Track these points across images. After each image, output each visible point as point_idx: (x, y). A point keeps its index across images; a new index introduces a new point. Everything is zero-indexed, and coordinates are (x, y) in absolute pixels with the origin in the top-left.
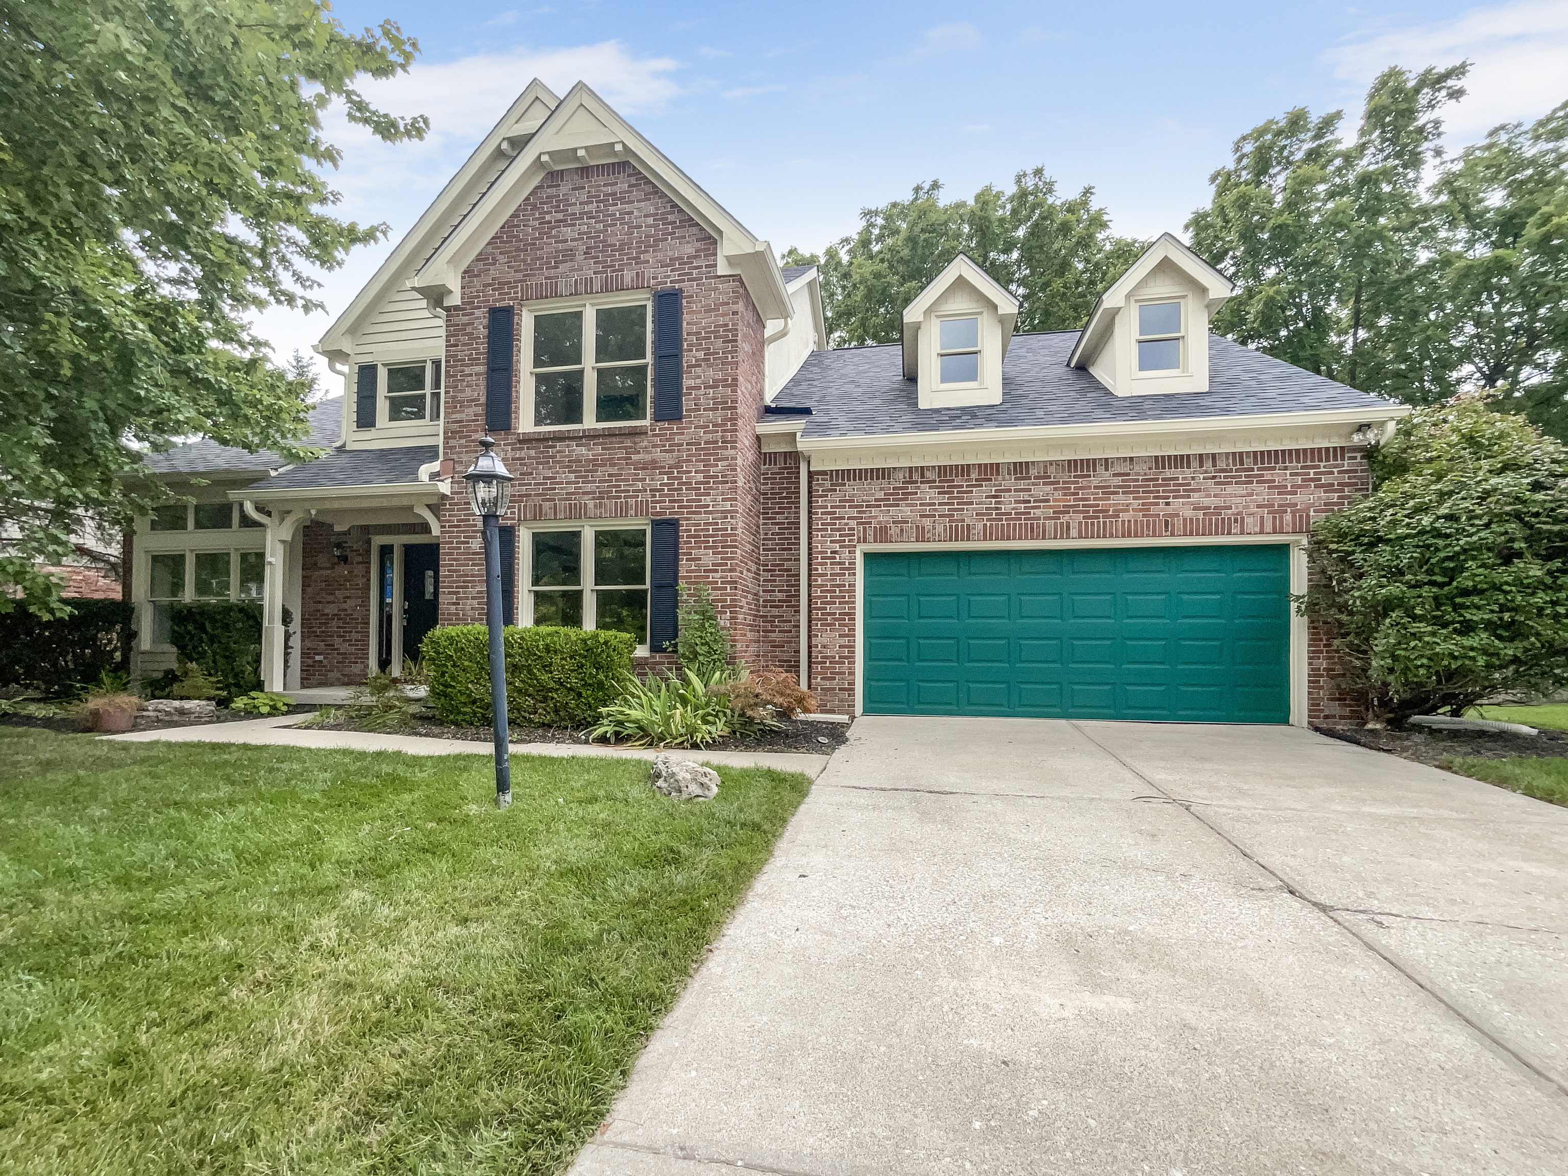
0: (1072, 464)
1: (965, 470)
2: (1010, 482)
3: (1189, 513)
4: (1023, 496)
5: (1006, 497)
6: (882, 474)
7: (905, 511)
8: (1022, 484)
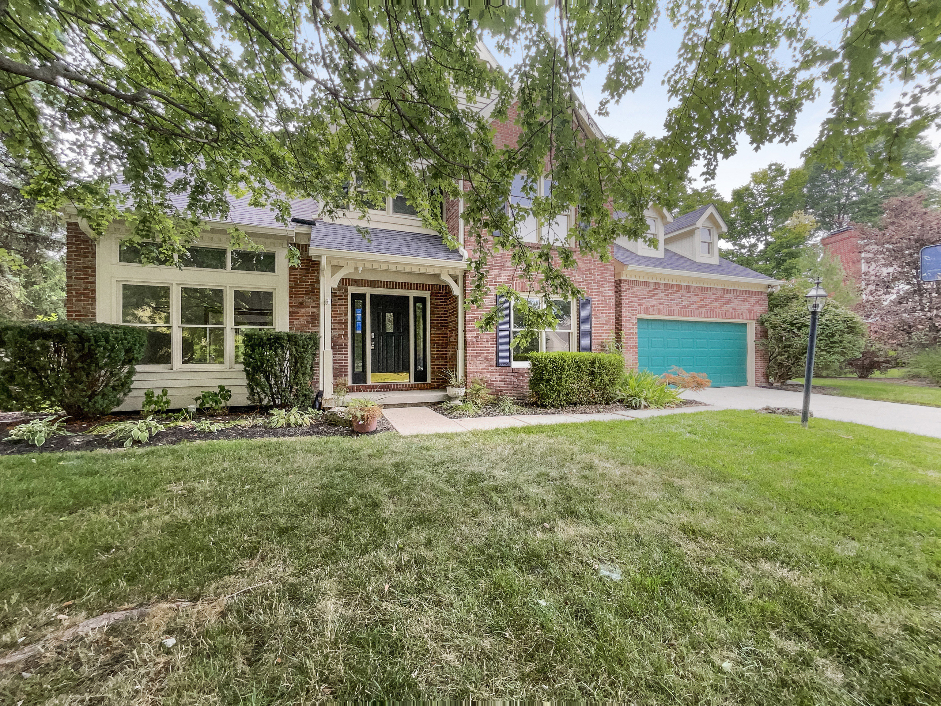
0: (702, 288)
1: (672, 286)
2: (685, 293)
3: (731, 310)
4: (689, 299)
5: (685, 299)
6: (645, 284)
7: (653, 301)
8: (689, 294)
